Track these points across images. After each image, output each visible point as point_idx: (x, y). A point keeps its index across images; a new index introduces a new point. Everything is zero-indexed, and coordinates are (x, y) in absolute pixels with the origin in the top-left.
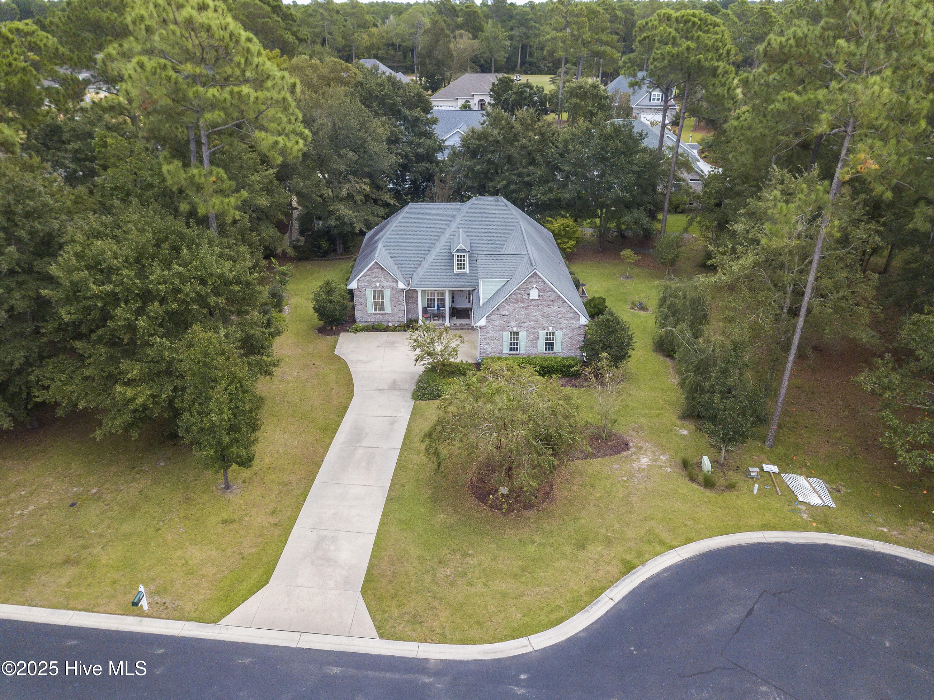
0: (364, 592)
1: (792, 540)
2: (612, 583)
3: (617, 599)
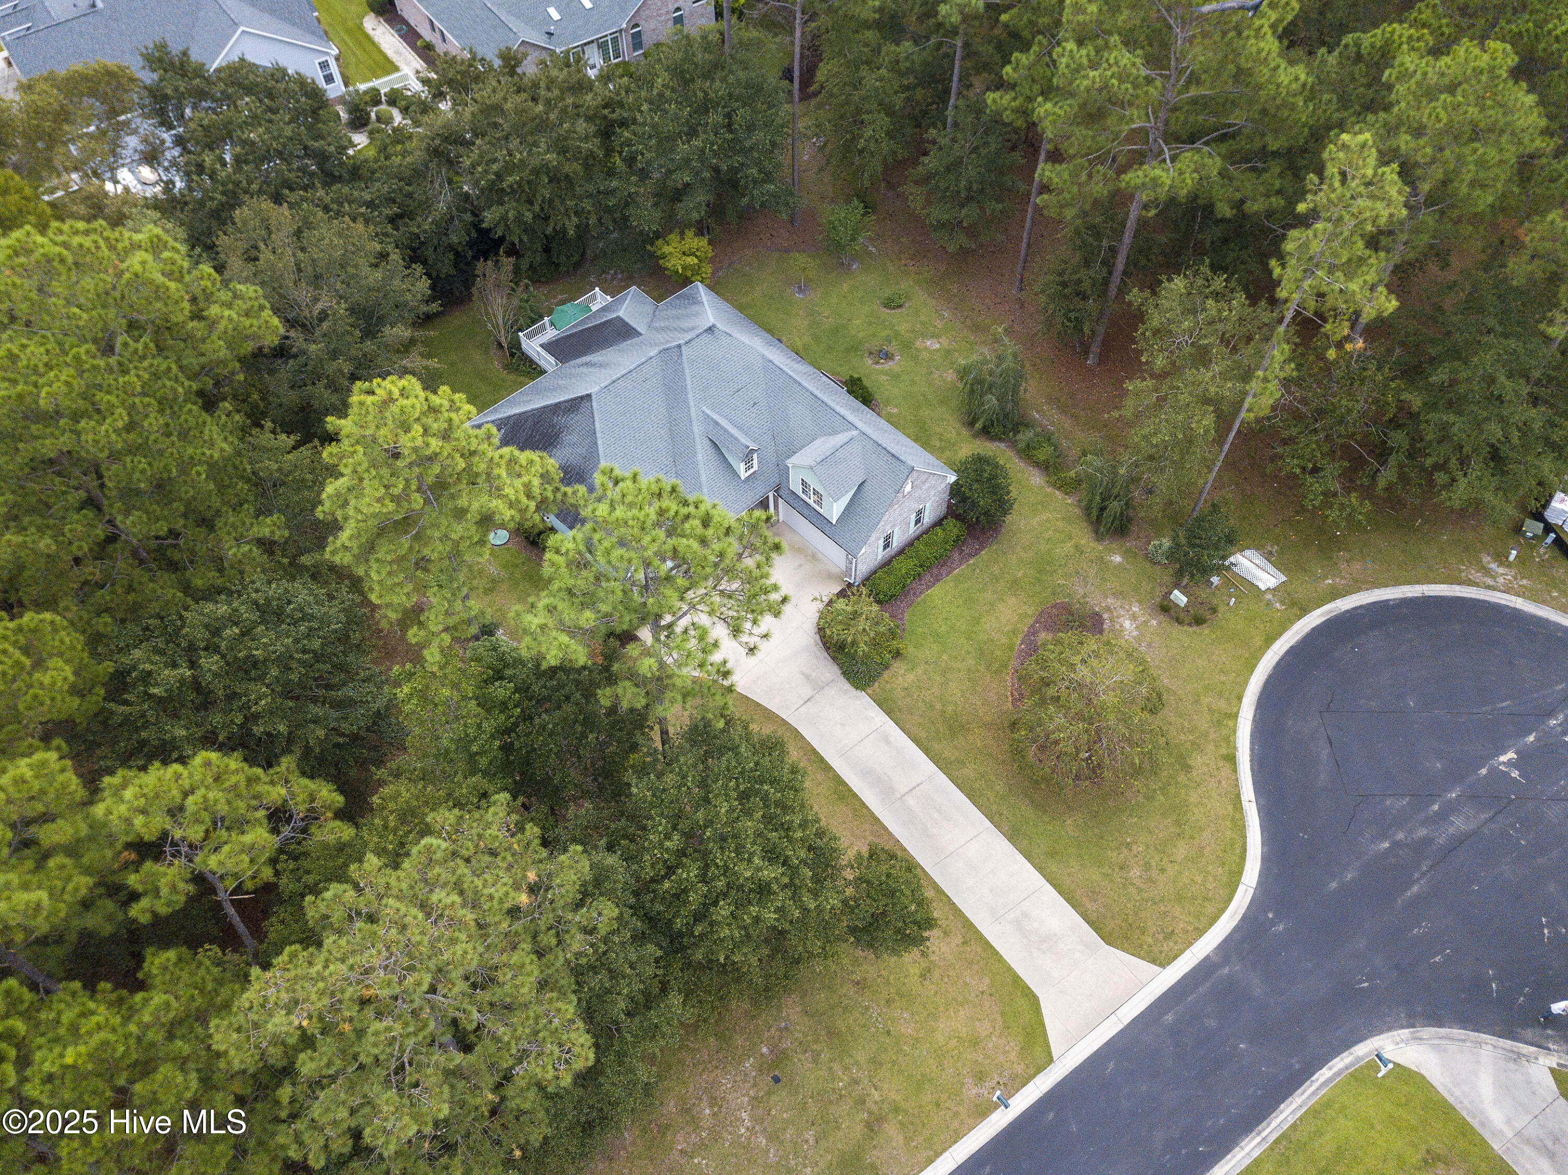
1: (1292, 642)
2: (1237, 785)
3: (1253, 798)
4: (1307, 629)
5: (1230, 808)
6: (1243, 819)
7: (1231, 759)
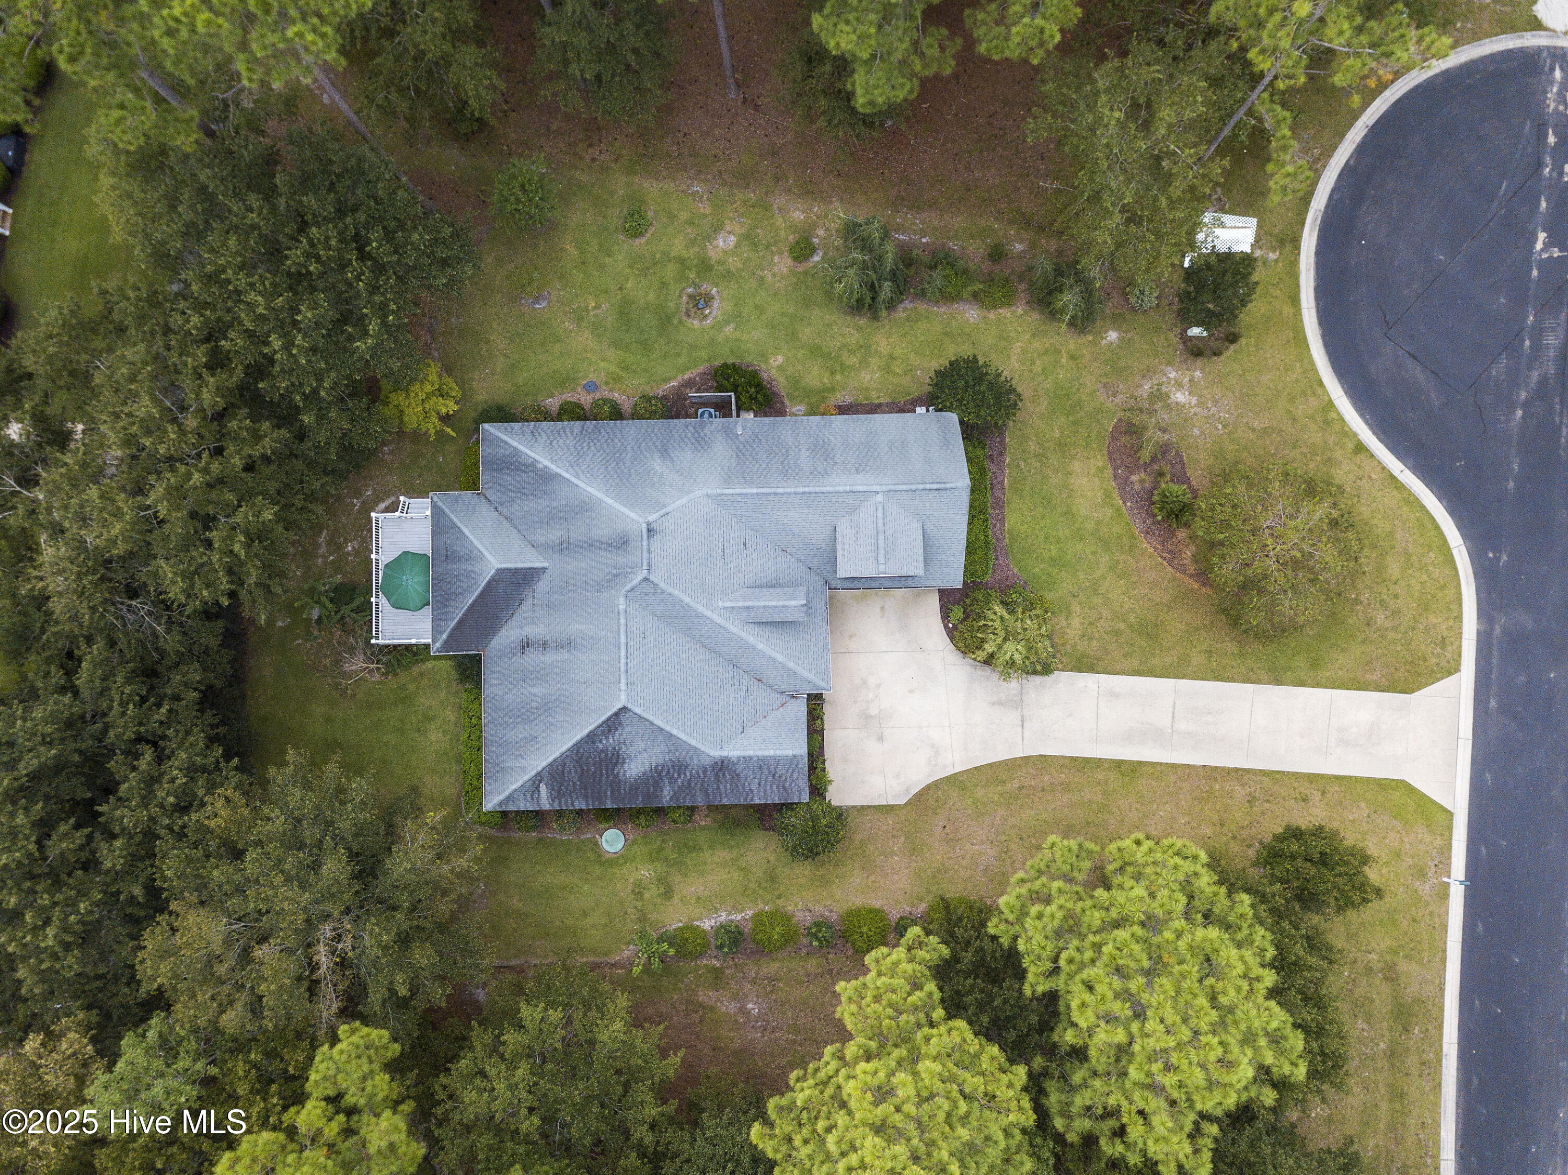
1: (1312, 284)
2: (1384, 468)
3: (1402, 467)
4: (1312, 259)
5: (1395, 493)
6: (1411, 494)
7: (1360, 448)
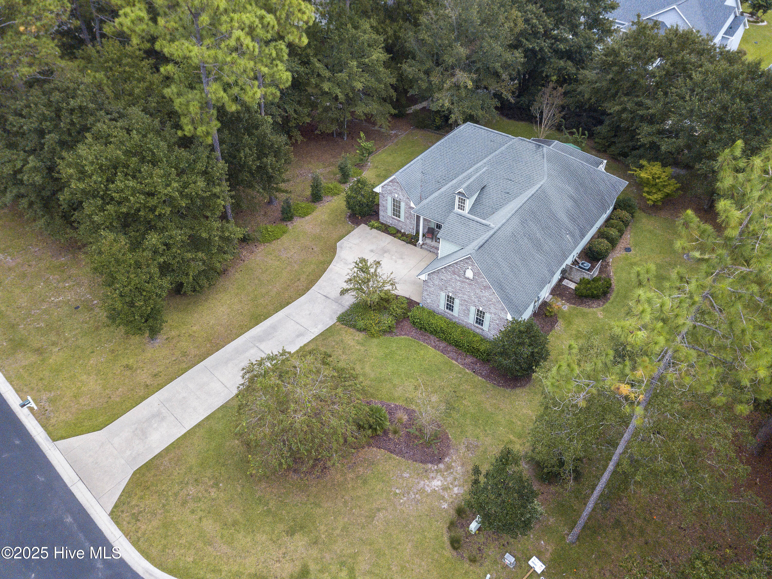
0: (134, 474)
